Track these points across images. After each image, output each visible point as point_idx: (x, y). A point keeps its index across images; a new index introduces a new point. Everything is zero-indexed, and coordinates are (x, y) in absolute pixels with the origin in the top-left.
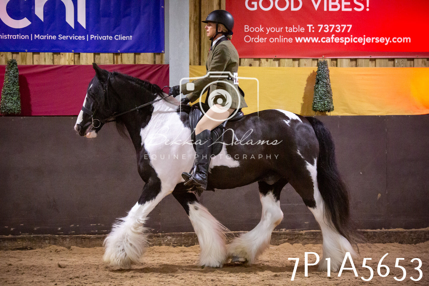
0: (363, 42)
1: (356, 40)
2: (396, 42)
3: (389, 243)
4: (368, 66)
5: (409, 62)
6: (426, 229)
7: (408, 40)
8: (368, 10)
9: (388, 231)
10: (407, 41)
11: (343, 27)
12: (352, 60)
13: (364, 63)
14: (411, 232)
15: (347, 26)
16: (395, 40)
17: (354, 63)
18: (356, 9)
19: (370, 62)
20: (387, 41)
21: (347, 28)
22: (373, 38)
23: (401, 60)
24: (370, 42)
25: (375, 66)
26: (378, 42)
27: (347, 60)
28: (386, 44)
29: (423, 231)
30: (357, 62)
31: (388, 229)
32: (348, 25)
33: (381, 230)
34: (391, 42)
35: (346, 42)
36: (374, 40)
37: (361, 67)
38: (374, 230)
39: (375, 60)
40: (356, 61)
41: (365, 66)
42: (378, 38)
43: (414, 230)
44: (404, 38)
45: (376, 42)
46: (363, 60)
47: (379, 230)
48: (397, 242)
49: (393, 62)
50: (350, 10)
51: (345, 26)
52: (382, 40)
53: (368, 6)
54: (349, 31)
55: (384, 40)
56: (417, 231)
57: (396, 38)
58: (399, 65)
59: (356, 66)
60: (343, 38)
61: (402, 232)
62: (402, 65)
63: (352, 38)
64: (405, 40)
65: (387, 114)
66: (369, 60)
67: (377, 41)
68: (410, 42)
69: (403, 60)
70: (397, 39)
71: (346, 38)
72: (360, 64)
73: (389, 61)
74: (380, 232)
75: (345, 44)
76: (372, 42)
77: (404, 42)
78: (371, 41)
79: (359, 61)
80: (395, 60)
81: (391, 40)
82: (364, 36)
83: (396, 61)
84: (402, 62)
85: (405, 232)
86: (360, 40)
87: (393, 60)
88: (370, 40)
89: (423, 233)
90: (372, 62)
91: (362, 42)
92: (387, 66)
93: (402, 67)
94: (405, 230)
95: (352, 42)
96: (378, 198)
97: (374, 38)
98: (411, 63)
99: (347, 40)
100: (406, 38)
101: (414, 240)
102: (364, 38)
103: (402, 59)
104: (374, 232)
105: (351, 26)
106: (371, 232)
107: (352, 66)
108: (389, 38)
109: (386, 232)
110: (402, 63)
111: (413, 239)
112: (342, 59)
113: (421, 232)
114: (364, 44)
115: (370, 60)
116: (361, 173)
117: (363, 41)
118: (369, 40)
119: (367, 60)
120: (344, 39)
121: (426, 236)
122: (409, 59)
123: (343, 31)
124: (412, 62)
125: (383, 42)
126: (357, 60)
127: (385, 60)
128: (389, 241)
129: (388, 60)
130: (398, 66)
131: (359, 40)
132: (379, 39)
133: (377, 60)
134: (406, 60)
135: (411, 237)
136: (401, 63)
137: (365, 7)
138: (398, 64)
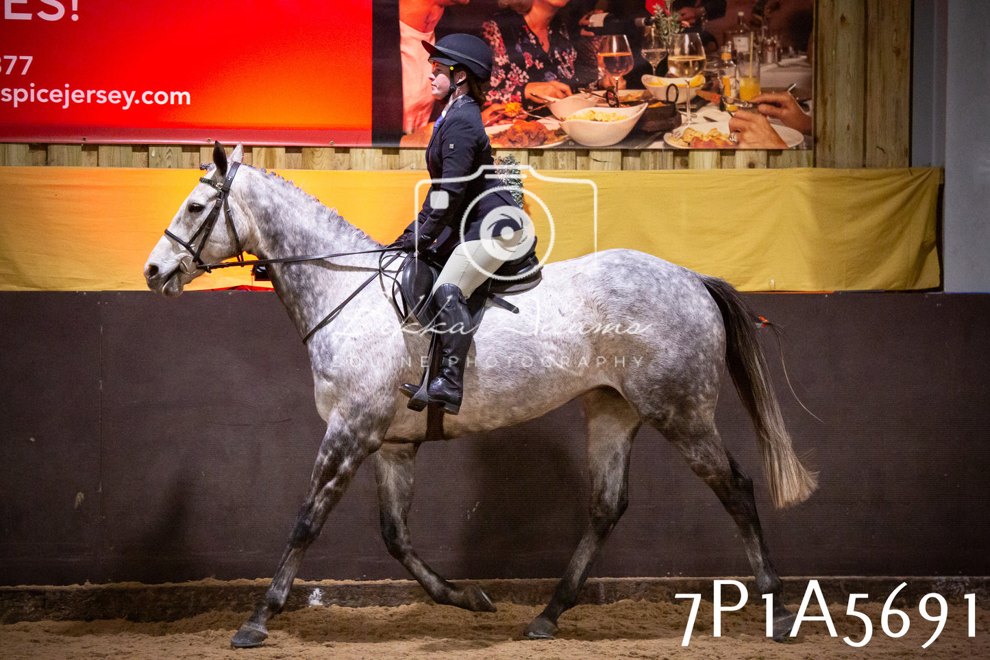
0: (63, 103)
1: (44, 96)
2: (151, 102)
3: (100, 619)
4: (78, 164)
5: (187, 155)
6: (200, 582)
7: (184, 97)
8: (75, 18)
9: (100, 588)
10: (180, 102)
11: (10, 61)
12: (33, 147)
13: (66, 157)
14: (161, 590)
15: (18, 58)
16: (149, 98)
17: (40, 154)
18: (43, 15)
19: (85, 153)
20: (129, 101)
21: (20, 64)
22: (90, 93)
23: (166, 149)
24: (82, 101)
25: (98, 165)
26: (105, 100)
27: (21, 147)
28: (124, 108)
29: (193, 588)
30: (49, 152)
31: (101, 584)
32: (22, 58)
33: (82, 586)
34: (137, 102)
35: (16, 99)
36: (94, 97)
37: (58, 165)
38: (64, 587)
39: (95, 147)
40: (46, 150)
41: (69, 165)
42: (104, 92)
43: (169, 585)
44: (173, 94)
45: (98, 101)
46: (65, 148)
47: (76, 586)
48: (122, 617)
49: (146, 153)
50: (28, 17)
51: (14, 58)
52: (114, 97)
53: (75, 7)
54: (24, 72)
55: (119, 96)
56: (176, 587)
57: (151, 93)
58: (161, 161)
59: (47, 164)
60: (9, 90)
61: (137, 591)
62: (169, 163)
63: (32, 91)
64: (176, 97)
65: (119, 287)
66: (80, 148)
67: (101, 99)
68: (188, 102)
69: (170, 150)
70: (154, 95)
71: (16, 91)
72: (55, 157)
73: (134, 151)
74: (78, 590)
75: (16, 105)
76: (89, 101)
77: (172, 102)
78: (85, 99)
79: (55, 151)
80: (150, 148)
81: (138, 96)
82: (67, 86)
83: (153, 152)
84: (167, 153)
85: (145, 590)
86: (55, 96)
87: (145, 148)
88: (83, 95)
89: (193, 592)
90: (90, 155)
91: (60, 100)
92: (129, 164)
93: (170, 167)
94: (145, 586)
95: (32, 100)
96: (77, 504)
97: (94, 92)
98: (192, 158)
99: (21, 95)
100: (178, 93)
101: (169, 612)
102: (67, 92)
103: (169, 148)
104: (62, 592)
105: (30, 59)
106: (54, 593)
107: (36, 164)
108: (133, 93)
109: (94, 592)
110: (169, 157)
111: (165, 609)
112: (6, 145)
113: (187, 589)
114: (66, 107)
115: (83, 149)
116: (32, 439)
117: (63, 98)
118: (78, 96)
119: (74, 147)
120: (12, 93)
121: (199, 601)
122: (185, 148)
123: (8, 72)
124: (196, 154)
125: (118, 101)
126: (49, 147)
127: (122, 148)
128: (101, 615)
129: (131, 148)
130: (157, 165)
131: (52, 96)
132: (106, 95)
133: (102, 149)
134: (180, 149)
135: (159, 603)
136: (165, 156)
137: (69, 11)
138: (158, 160)
